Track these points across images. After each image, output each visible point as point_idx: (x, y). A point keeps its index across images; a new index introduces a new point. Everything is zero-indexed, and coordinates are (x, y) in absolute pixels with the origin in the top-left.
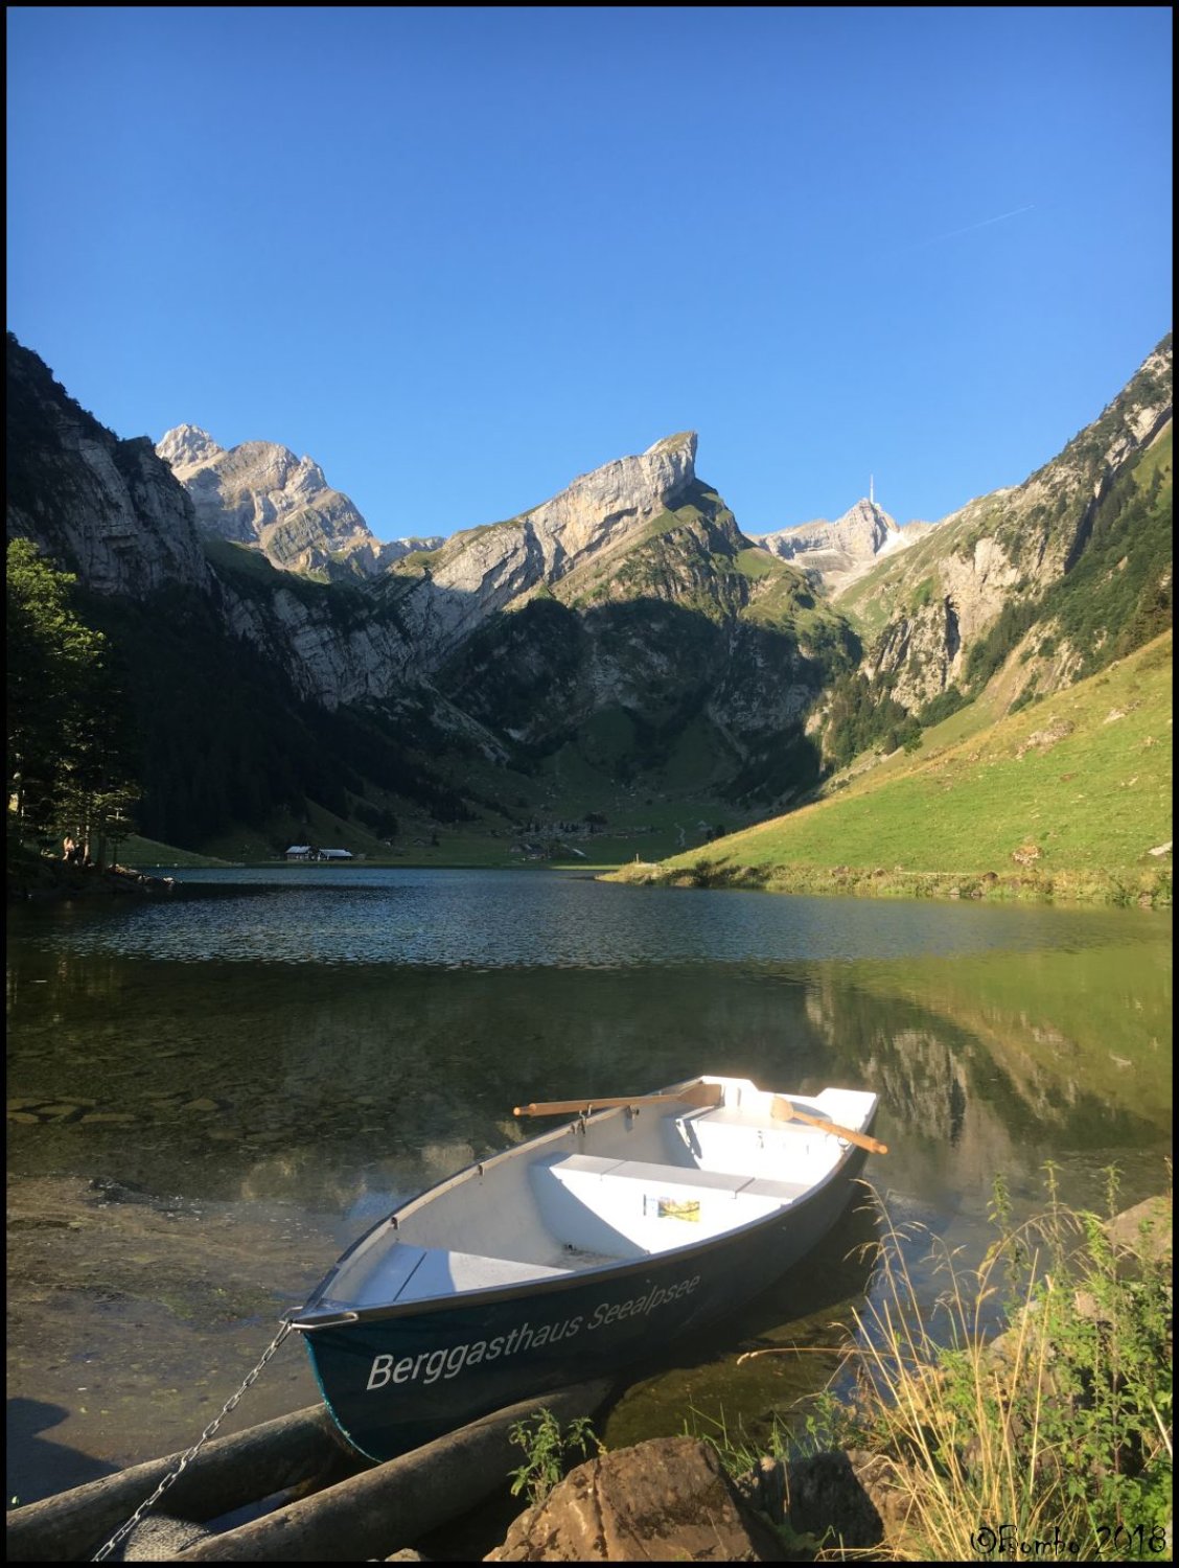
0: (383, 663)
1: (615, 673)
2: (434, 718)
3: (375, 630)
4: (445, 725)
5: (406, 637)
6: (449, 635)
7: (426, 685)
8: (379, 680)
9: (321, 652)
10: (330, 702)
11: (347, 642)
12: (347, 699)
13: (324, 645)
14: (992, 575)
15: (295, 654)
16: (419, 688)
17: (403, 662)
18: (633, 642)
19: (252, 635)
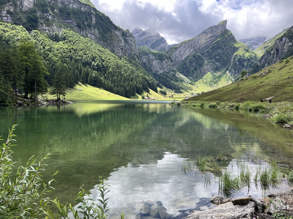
0: (167, 66)
1: (209, 66)
2: (176, 75)
3: (166, 60)
4: (178, 76)
5: (172, 61)
6: (179, 60)
8: (167, 69)
9: (157, 64)
10: (159, 73)
11: (162, 62)
12: (161, 72)
13: (157, 63)
14: (286, 44)
15: (153, 65)
16: (174, 70)
17: (171, 65)
18: (213, 60)
19: (145, 62)
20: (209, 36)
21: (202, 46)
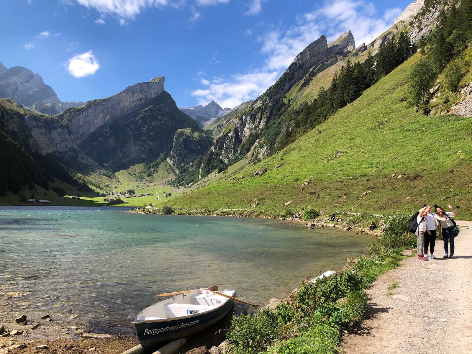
0: (62, 141)
1: (138, 147)
2: (79, 159)
3: (59, 130)
4: (82, 161)
5: (70, 133)
6: (85, 133)
7: (76, 148)
8: (60, 146)
9: (41, 136)
10: (44, 152)
11: (50, 133)
12: (49, 152)
13: (42, 134)
14: (247, 125)
15: (31, 136)
16: (74, 149)
17: (69, 140)
18: (144, 138)
19: (16, 130)
20: (137, 98)
21: (126, 113)
